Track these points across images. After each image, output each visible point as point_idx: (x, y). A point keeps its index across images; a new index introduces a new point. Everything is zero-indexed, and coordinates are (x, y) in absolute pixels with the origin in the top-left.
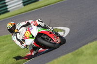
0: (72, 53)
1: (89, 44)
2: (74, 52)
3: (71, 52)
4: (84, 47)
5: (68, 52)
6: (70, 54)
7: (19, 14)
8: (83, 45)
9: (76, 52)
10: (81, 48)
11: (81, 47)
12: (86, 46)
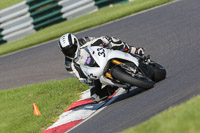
0: (135, 127)
1: (171, 110)
2: (140, 126)
3: (132, 125)
4: (159, 116)
5: (127, 126)
6: (131, 129)
7: (27, 46)
8: (160, 111)
9: (145, 126)
10: (155, 118)
11: (154, 114)
12: (164, 113)
